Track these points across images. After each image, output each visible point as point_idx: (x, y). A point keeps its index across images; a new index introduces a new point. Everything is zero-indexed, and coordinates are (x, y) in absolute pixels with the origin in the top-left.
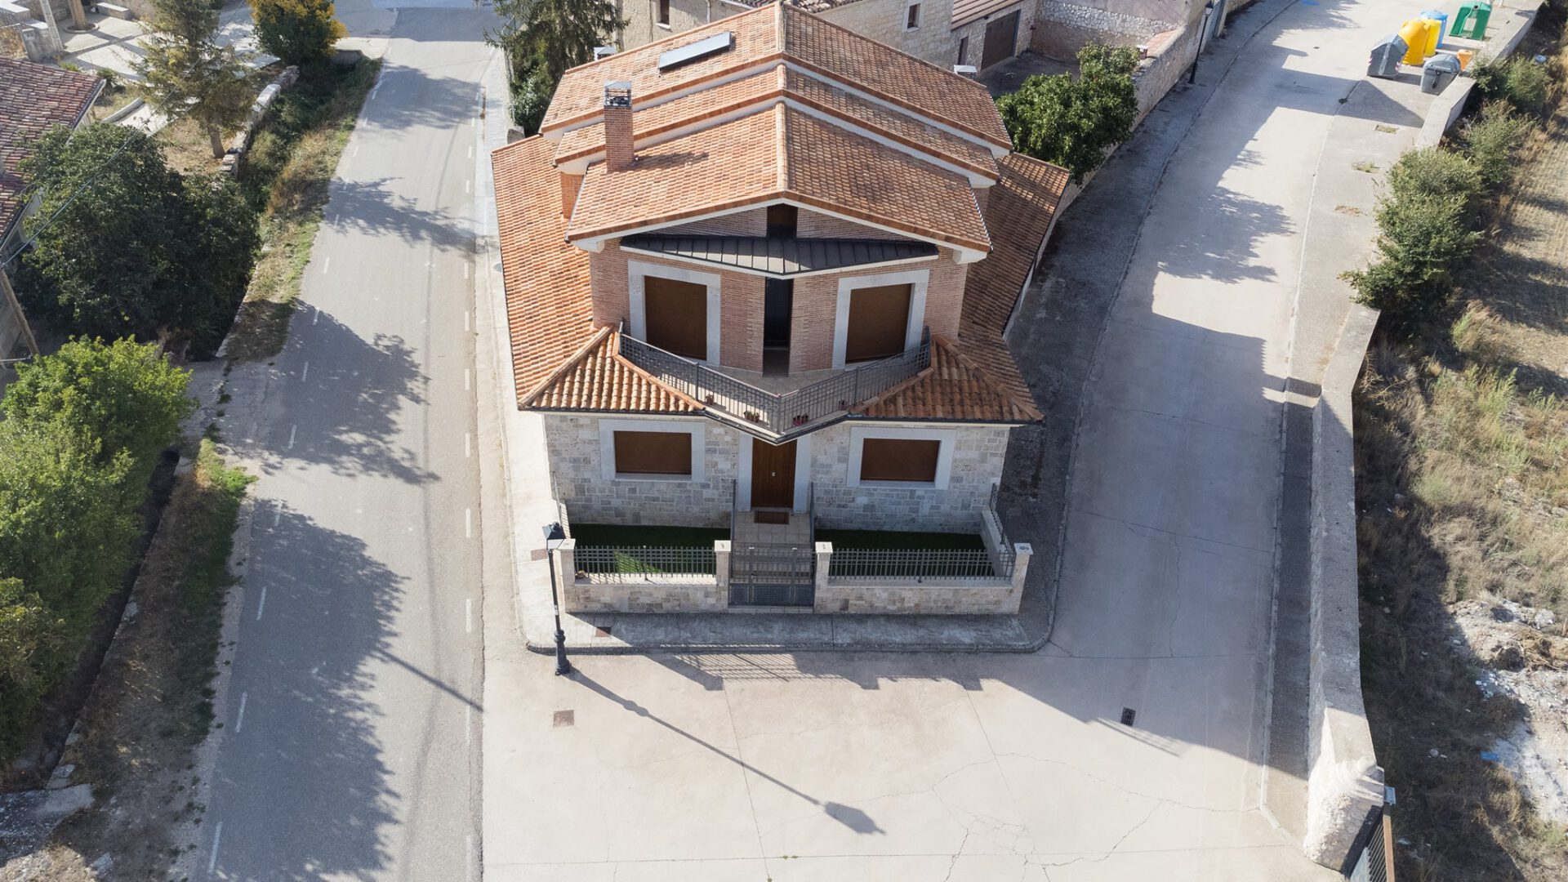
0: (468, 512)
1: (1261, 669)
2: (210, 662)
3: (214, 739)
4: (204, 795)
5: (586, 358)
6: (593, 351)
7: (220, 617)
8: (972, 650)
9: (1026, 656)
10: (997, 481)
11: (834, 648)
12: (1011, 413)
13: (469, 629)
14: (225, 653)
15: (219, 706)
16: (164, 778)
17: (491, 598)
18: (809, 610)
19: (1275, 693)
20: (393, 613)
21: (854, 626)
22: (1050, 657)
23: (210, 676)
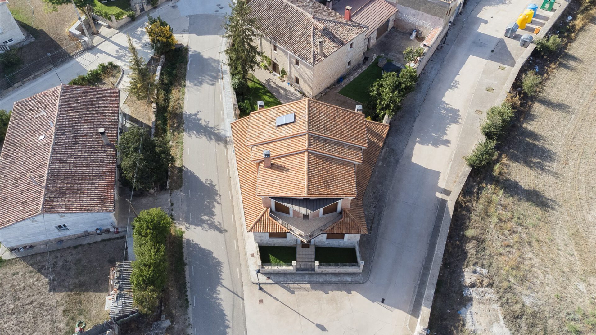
0: (235, 241)
1: (415, 287)
2: (185, 287)
3: (190, 308)
4: (191, 322)
5: (262, 217)
6: (263, 215)
7: (185, 275)
8: (350, 283)
9: (363, 284)
11: (319, 282)
12: (361, 232)
13: (239, 277)
14: (188, 285)
15: (189, 300)
16: (183, 317)
18: (314, 272)
19: (417, 295)
20: (222, 273)
21: (324, 276)
22: (368, 284)
23: (186, 291)
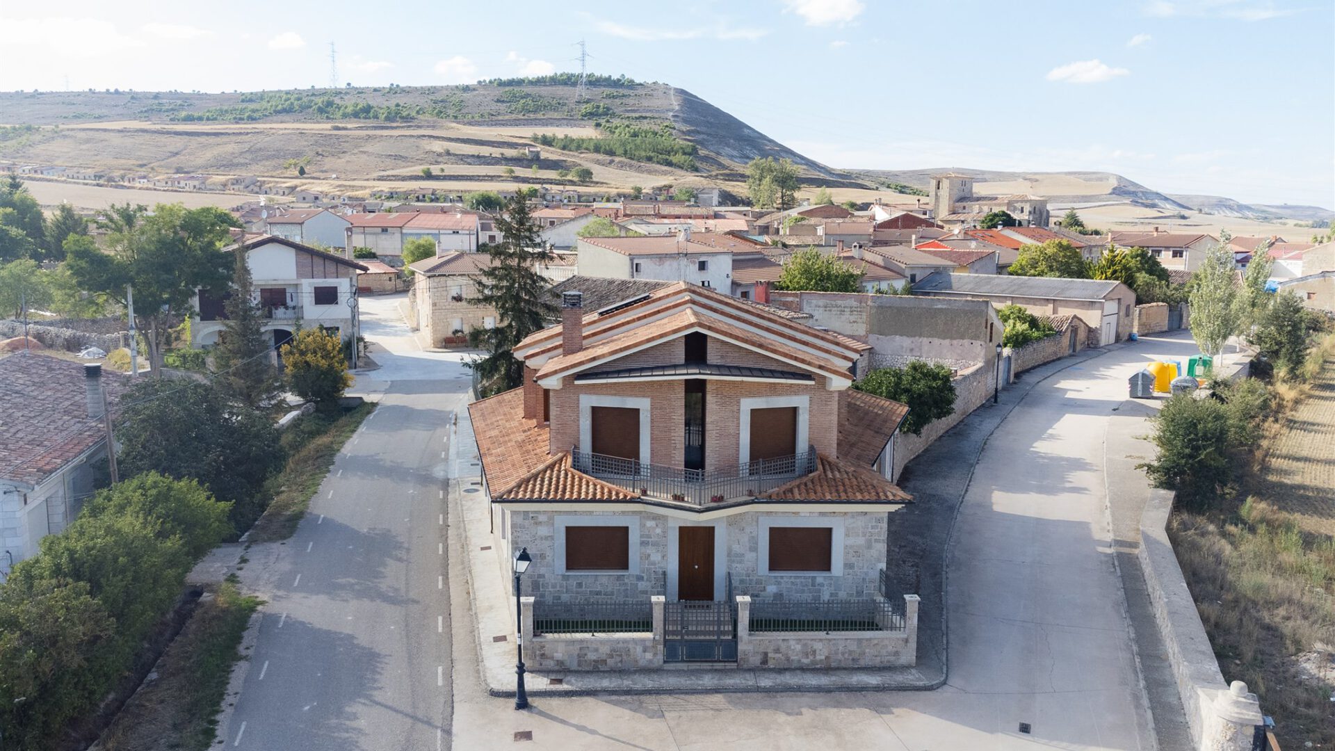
0: (440, 618)
1: (1136, 698)
2: (216, 704)
5: (545, 471)
6: (551, 467)
7: (228, 678)
8: (878, 689)
9: (928, 693)
10: (883, 566)
11: (758, 690)
12: (887, 496)
13: (440, 683)
14: (229, 699)
15: (220, 733)
17: (458, 666)
18: (734, 665)
19: (1153, 709)
20: (377, 677)
21: (773, 675)
22: (946, 693)
23: (215, 712)
